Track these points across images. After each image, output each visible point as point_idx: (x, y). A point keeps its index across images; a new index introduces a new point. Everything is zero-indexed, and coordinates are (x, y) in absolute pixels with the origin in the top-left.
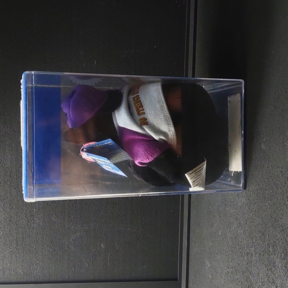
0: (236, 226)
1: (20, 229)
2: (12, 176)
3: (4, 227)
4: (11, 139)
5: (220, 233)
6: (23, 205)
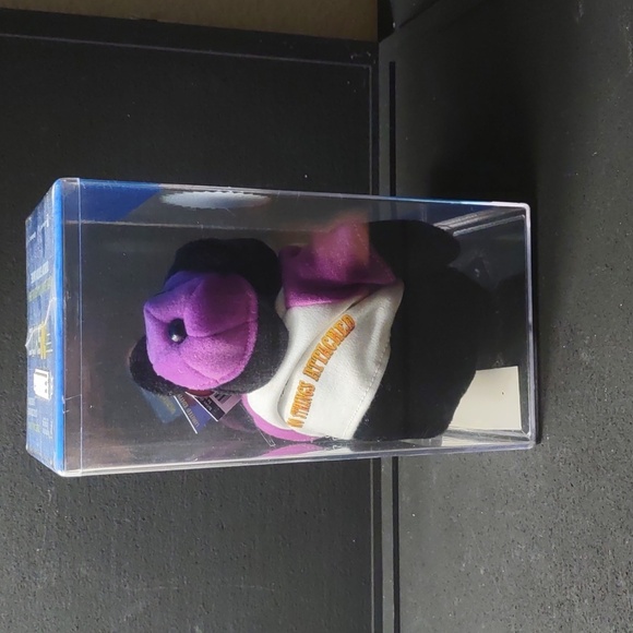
0: (523, 547)
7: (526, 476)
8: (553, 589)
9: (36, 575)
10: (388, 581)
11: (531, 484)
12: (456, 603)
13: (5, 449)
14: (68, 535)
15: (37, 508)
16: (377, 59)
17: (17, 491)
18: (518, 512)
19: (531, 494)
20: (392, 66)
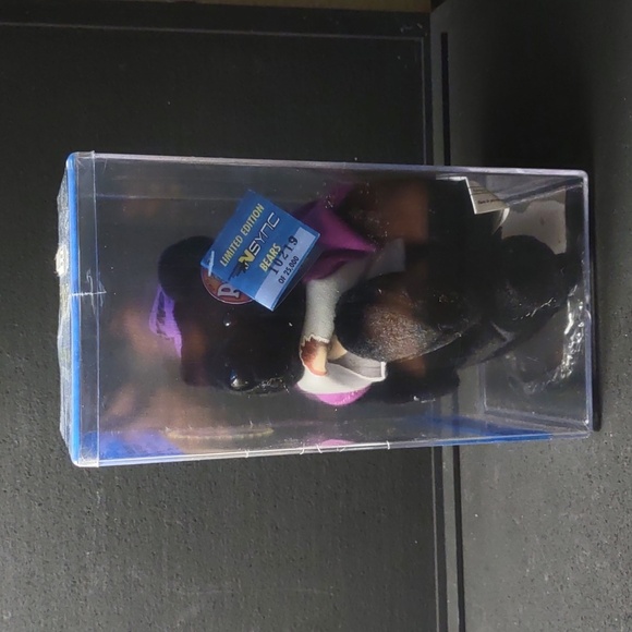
0: (588, 554)
1: (53, 604)
2: (33, 472)
3: (16, 599)
4: (28, 385)
5: (546, 579)
6: (61, 543)
7: (590, 476)
8: (619, 600)
9: (87, 580)
10: (452, 585)
11: (595, 484)
12: (521, 611)
13: (52, 450)
14: (117, 537)
15: (86, 510)
16: (429, 32)
17: (65, 493)
18: (581, 515)
19: (595, 496)
20: (444, 37)
